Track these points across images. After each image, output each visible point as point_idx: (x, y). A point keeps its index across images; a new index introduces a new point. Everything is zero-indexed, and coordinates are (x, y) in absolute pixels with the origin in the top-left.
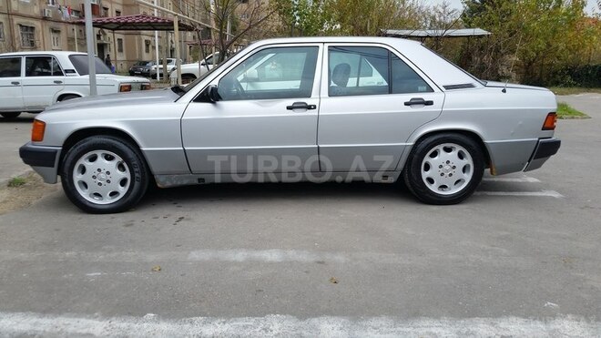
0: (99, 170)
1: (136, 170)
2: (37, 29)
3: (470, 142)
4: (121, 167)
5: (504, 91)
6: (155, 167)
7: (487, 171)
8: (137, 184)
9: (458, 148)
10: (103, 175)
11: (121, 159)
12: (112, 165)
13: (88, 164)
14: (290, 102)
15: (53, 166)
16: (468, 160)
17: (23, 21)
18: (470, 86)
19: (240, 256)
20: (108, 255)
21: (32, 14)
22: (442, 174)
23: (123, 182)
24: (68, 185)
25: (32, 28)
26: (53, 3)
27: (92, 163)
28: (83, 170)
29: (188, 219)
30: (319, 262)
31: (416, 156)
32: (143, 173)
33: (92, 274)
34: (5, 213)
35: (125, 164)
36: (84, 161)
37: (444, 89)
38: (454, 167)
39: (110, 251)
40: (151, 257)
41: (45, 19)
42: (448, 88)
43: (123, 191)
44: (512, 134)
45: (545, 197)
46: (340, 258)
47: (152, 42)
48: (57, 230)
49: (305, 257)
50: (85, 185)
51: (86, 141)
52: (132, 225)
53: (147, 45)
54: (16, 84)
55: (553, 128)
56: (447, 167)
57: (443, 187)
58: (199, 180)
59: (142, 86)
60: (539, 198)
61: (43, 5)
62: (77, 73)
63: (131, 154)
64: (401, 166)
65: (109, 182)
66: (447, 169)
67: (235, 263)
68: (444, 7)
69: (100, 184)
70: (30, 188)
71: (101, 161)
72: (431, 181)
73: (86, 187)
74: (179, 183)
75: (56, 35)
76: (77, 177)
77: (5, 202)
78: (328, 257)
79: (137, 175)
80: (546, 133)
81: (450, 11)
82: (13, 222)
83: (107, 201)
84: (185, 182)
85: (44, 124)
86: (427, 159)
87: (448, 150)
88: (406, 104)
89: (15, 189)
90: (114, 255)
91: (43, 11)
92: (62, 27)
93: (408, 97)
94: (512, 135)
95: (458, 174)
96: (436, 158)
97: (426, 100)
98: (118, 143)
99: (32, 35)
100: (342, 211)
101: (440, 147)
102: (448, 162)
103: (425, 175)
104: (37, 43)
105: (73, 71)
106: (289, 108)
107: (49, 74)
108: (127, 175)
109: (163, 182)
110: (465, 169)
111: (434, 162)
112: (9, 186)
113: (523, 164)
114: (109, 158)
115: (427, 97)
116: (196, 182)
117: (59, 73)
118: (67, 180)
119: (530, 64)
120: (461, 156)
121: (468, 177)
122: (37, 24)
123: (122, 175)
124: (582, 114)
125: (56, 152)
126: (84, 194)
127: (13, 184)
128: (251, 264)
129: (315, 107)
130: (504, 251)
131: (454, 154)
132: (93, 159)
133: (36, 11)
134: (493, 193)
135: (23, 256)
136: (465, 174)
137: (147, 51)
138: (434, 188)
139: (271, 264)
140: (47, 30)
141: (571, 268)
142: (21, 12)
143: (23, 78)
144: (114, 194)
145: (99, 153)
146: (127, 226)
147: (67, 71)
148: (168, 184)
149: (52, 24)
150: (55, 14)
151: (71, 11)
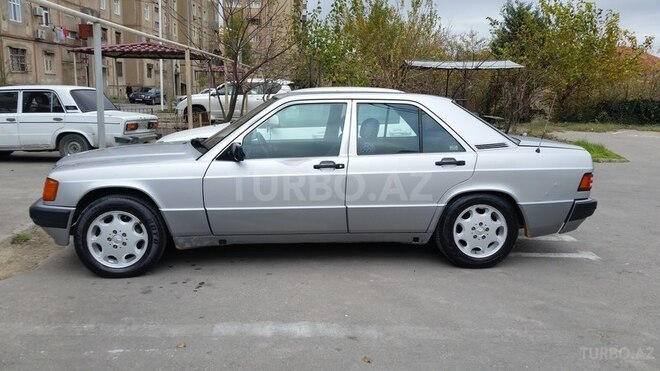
0: (115, 232)
1: (154, 231)
2: (28, 52)
3: (504, 204)
4: (138, 228)
5: (538, 151)
6: (174, 228)
7: (522, 231)
8: (154, 246)
9: (492, 210)
10: (118, 237)
11: (138, 221)
12: (128, 227)
13: (103, 226)
14: (317, 161)
15: (65, 228)
16: (501, 222)
17: (13, 43)
18: (503, 145)
19: (267, 330)
20: (128, 328)
21: (24, 35)
22: (475, 237)
23: (140, 245)
24: (81, 248)
25: (24, 51)
26: (47, 24)
27: (107, 225)
28: (97, 231)
29: (209, 285)
30: (351, 338)
31: (447, 218)
32: (161, 234)
33: (115, 351)
34: (11, 276)
35: (142, 226)
36: (99, 222)
37: (476, 149)
38: (487, 229)
39: (130, 324)
40: (175, 331)
41: (38, 40)
42: (480, 147)
43: (139, 253)
44: (547, 195)
45: (580, 259)
46: (372, 332)
47: (155, 66)
48: (71, 298)
49: (335, 331)
50: (99, 247)
51: (101, 201)
52: (149, 291)
53: (150, 70)
54: (12, 120)
55: (588, 189)
56: (480, 229)
57: (476, 250)
58: (221, 241)
59: (149, 124)
60: (576, 260)
61: (36, 26)
62: (79, 110)
63: (148, 215)
64: (432, 228)
65: (124, 244)
66: (480, 231)
67: (263, 339)
68: (472, 36)
69: (115, 246)
70: (35, 245)
71: (118, 223)
72: (463, 243)
73: (101, 249)
74: (198, 245)
75: (49, 58)
76: (91, 239)
77: (10, 262)
78: (359, 331)
79: (155, 237)
80: (582, 194)
81: (478, 40)
82: (22, 288)
83: (123, 264)
84: (206, 244)
85: (56, 183)
86: (459, 220)
87: (481, 211)
88: (438, 164)
89: (19, 246)
90: (134, 328)
91: (35, 32)
92: (56, 50)
93: (439, 157)
94: (547, 197)
95: (492, 236)
96: (469, 219)
97: (458, 160)
98: (136, 204)
99: (23, 58)
100: (372, 275)
101: (473, 209)
102: (481, 224)
103: (457, 237)
104: (28, 67)
105: (75, 108)
106: (316, 167)
107: (48, 111)
108: (144, 236)
109: (181, 244)
110: (498, 231)
111: (467, 223)
112: (13, 243)
113: (559, 226)
114: (125, 219)
115: (458, 157)
116: (217, 244)
117: (59, 109)
118: (80, 243)
119: (564, 98)
120: (494, 217)
121: (501, 239)
122: (29, 46)
123: (139, 236)
124: (619, 157)
125: (69, 212)
126: (98, 257)
127: (18, 240)
128: (280, 340)
129: (343, 166)
130: (541, 324)
131: (487, 216)
132: (108, 220)
133: (28, 32)
134: (527, 255)
135: (38, 329)
136: (499, 237)
137: (149, 75)
138: (466, 251)
139: (301, 339)
140: (40, 54)
141: (609, 343)
142: (12, 33)
143: (19, 115)
144: (130, 257)
145: (115, 214)
146: (144, 293)
147: (67, 108)
148: (188, 246)
149: (45, 46)
150: (48, 35)
151: (66, 32)
